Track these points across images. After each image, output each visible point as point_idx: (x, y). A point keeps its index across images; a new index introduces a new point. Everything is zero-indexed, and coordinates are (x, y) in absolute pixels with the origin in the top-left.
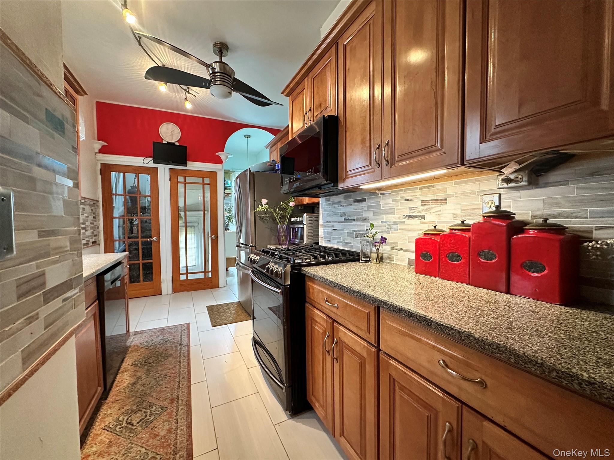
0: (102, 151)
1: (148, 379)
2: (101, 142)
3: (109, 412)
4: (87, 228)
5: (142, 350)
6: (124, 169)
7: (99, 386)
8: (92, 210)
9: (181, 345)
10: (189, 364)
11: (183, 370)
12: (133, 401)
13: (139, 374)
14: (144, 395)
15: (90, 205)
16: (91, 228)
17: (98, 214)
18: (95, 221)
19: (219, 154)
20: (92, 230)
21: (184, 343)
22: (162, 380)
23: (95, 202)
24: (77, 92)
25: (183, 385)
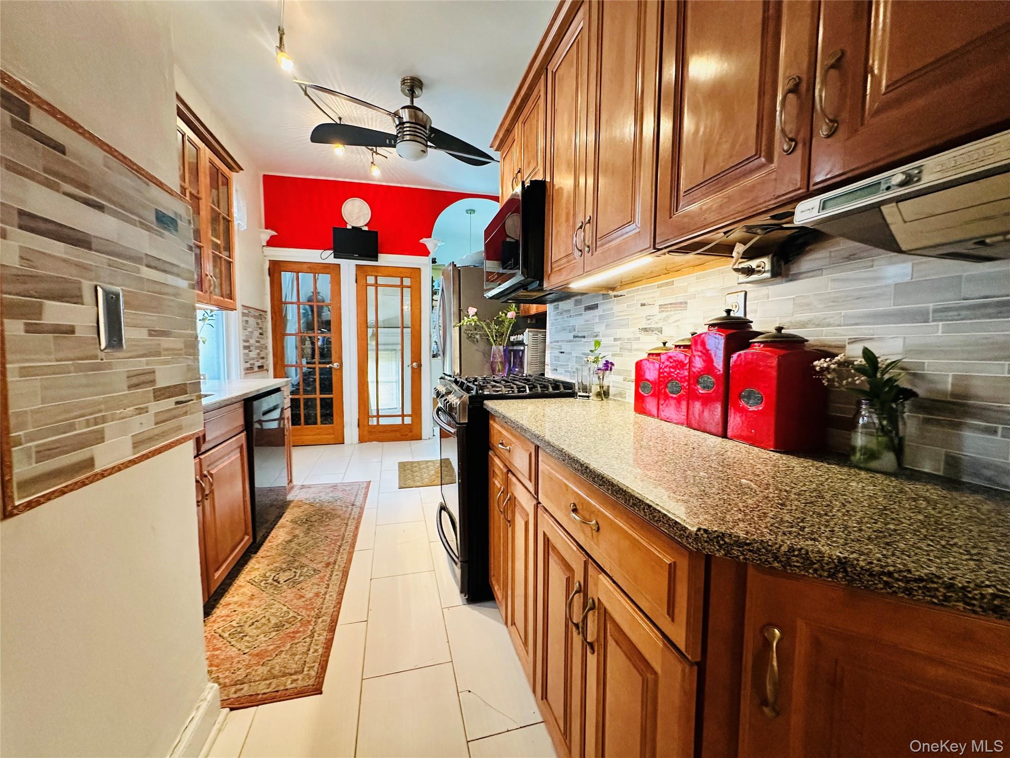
0: (272, 243)
1: (306, 539)
2: (269, 231)
3: (256, 567)
4: (251, 348)
5: (305, 506)
6: (296, 267)
7: (246, 533)
8: (258, 324)
9: (353, 505)
10: (357, 528)
11: (349, 535)
12: (284, 559)
13: (297, 532)
14: (298, 554)
15: (255, 317)
16: (257, 348)
17: (266, 328)
18: (262, 338)
19: (424, 241)
20: (258, 351)
21: (358, 503)
22: (321, 541)
23: (262, 313)
24: (231, 168)
25: (344, 550)
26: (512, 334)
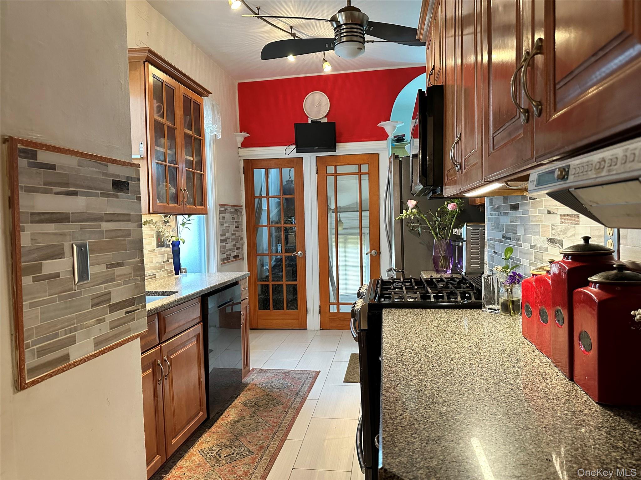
0: (246, 144)
1: (250, 421)
2: (243, 133)
3: (207, 440)
4: (228, 240)
5: (258, 391)
6: (267, 164)
7: (201, 410)
8: (234, 218)
9: (297, 394)
10: (294, 418)
11: (286, 423)
12: (229, 437)
13: (245, 414)
14: (240, 434)
15: (231, 213)
16: (233, 240)
17: (242, 221)
18: (237, 231)
19: (382, 124)
20: (234, 243)
21: (302, 393)
22: (261, 426)
23: (238, 208)
24: (201, 95)
25: (278, 437)
26: (455, 228)
